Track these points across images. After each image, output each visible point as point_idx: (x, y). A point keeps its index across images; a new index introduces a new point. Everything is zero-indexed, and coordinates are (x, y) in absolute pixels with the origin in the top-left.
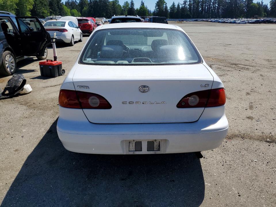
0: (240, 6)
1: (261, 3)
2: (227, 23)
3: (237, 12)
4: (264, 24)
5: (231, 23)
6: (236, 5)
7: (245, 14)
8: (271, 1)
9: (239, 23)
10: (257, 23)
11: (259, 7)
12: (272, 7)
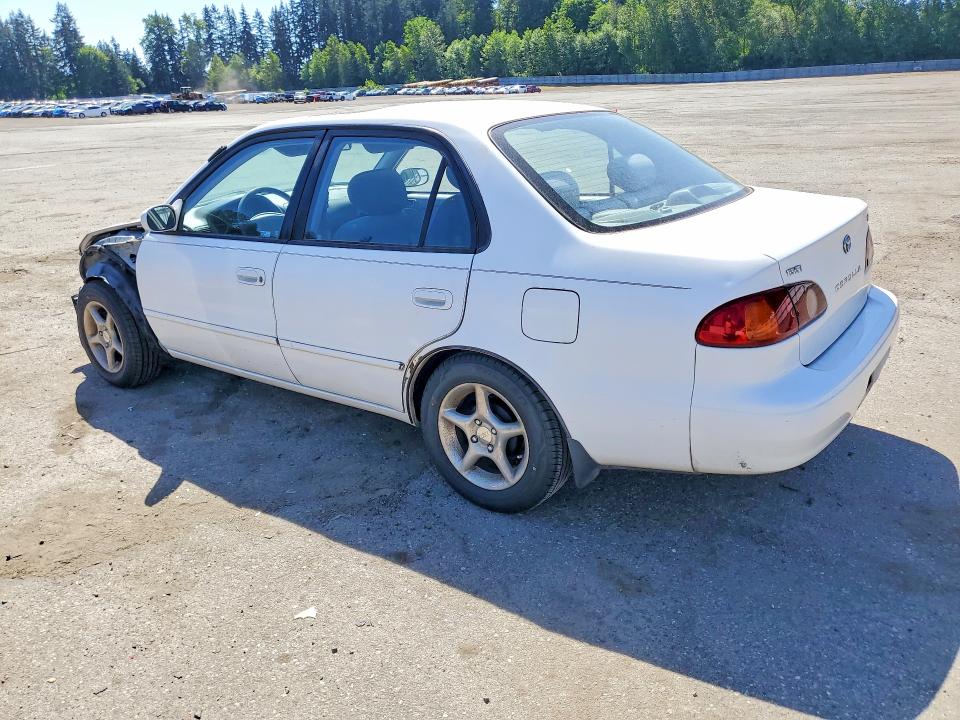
0: (43, 57)
1: (111, 46)
2: (30, 115)
3: (41, 77)
4: (165, 115)
5: (46, 115)
6: (28, 51)
7: (73, 85)
8: (143, 41)
9: (82, 115)
10: (142, 113)
11: (112, 60)
12: (152, 60)
